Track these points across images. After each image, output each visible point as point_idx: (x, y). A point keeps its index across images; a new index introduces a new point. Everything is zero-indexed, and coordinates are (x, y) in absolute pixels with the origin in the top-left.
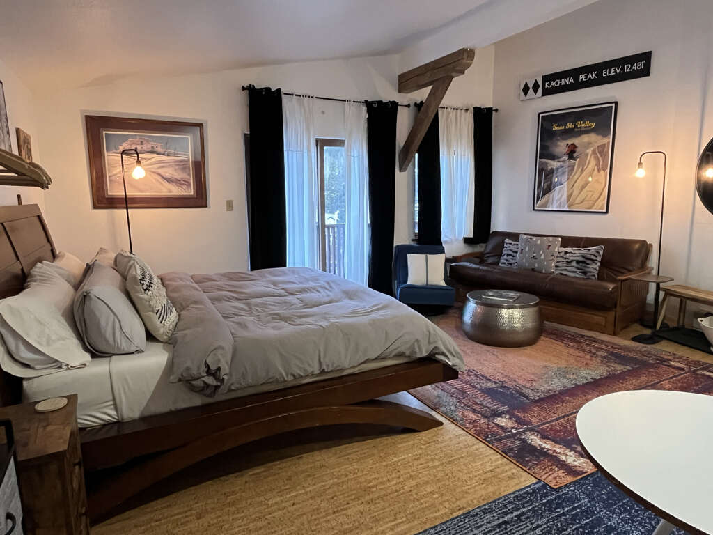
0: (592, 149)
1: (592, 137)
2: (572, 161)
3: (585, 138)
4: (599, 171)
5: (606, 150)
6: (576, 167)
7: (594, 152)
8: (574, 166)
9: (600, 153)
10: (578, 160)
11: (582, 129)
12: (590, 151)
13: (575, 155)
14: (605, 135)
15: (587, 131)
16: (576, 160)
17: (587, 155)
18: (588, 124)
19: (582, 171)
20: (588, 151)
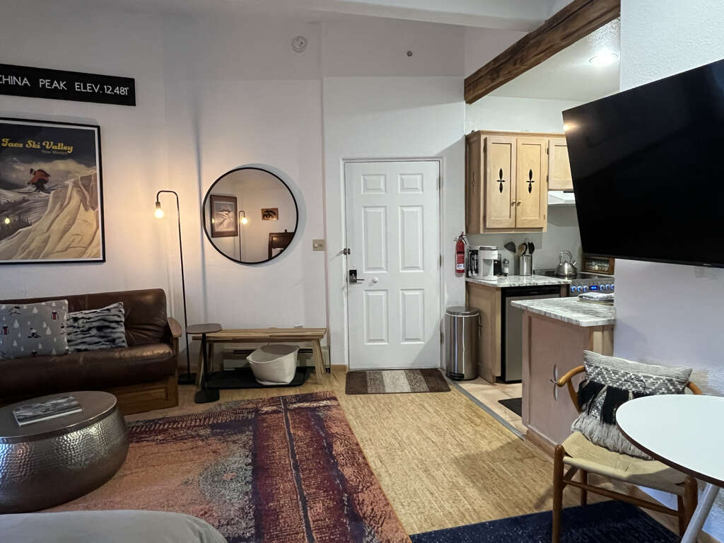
0: (73, 180)
1: (71, 165)
2: (43, 194)
3: (61, 165)
4: (86, 210)
5: (93, 183)
6: (51, 200)
7: (76, 185)
8: (48, 200)
9: (85, 187)
10: (52, 192)
11: (54, 152)
12: (70, 183)
13: (46, 186)
14: (90, 164)
15: (62, 156)
16: (49, 193)
17: (67, 187)
18: (61, 146)
19: (62, 208)
20: (67, 182)
